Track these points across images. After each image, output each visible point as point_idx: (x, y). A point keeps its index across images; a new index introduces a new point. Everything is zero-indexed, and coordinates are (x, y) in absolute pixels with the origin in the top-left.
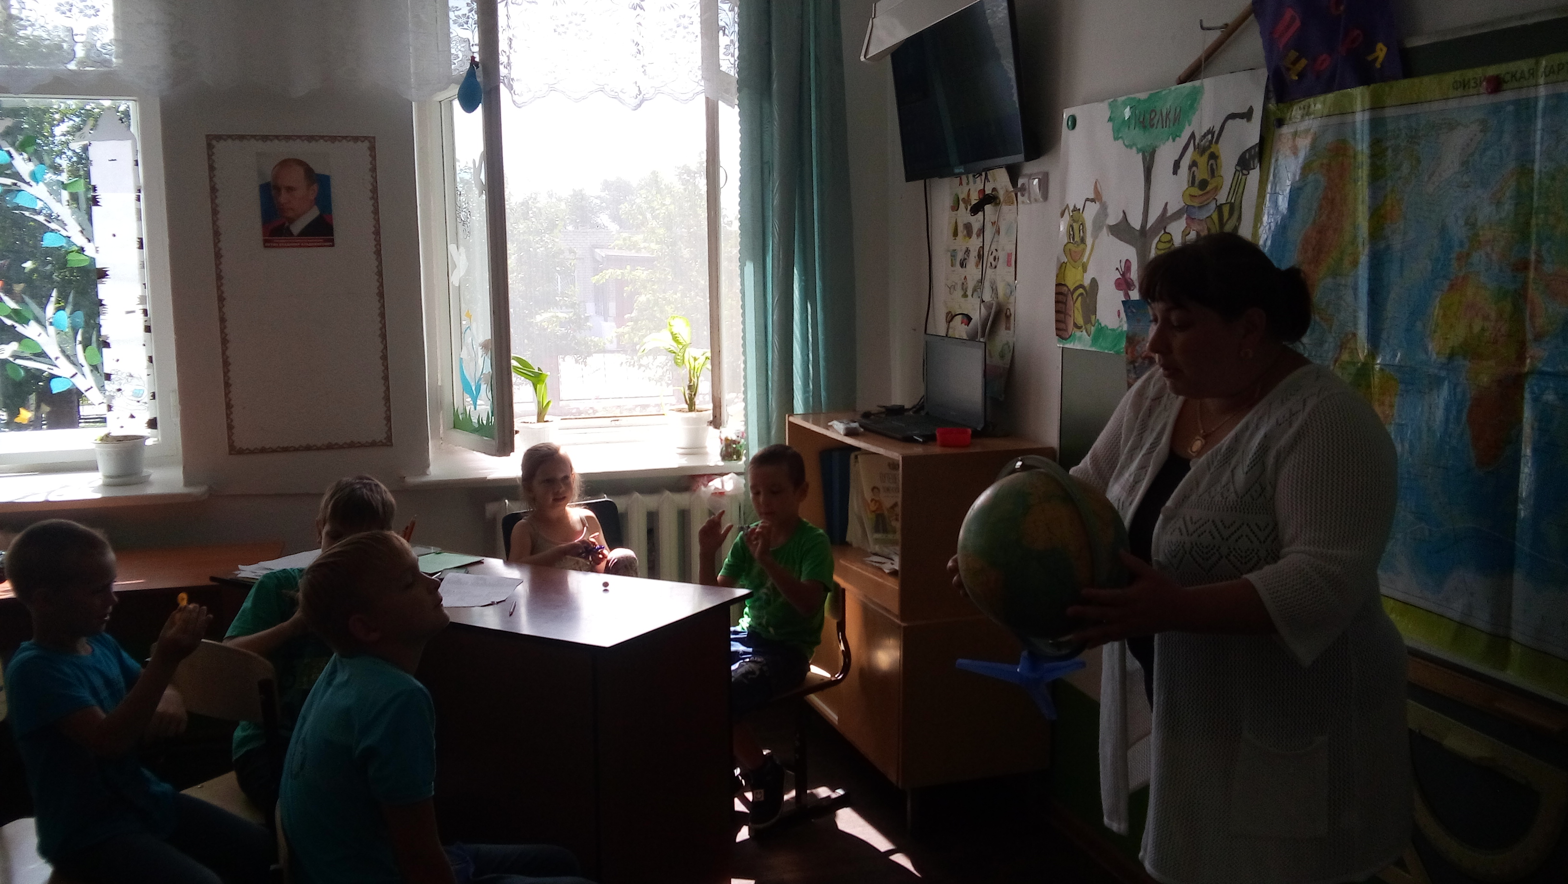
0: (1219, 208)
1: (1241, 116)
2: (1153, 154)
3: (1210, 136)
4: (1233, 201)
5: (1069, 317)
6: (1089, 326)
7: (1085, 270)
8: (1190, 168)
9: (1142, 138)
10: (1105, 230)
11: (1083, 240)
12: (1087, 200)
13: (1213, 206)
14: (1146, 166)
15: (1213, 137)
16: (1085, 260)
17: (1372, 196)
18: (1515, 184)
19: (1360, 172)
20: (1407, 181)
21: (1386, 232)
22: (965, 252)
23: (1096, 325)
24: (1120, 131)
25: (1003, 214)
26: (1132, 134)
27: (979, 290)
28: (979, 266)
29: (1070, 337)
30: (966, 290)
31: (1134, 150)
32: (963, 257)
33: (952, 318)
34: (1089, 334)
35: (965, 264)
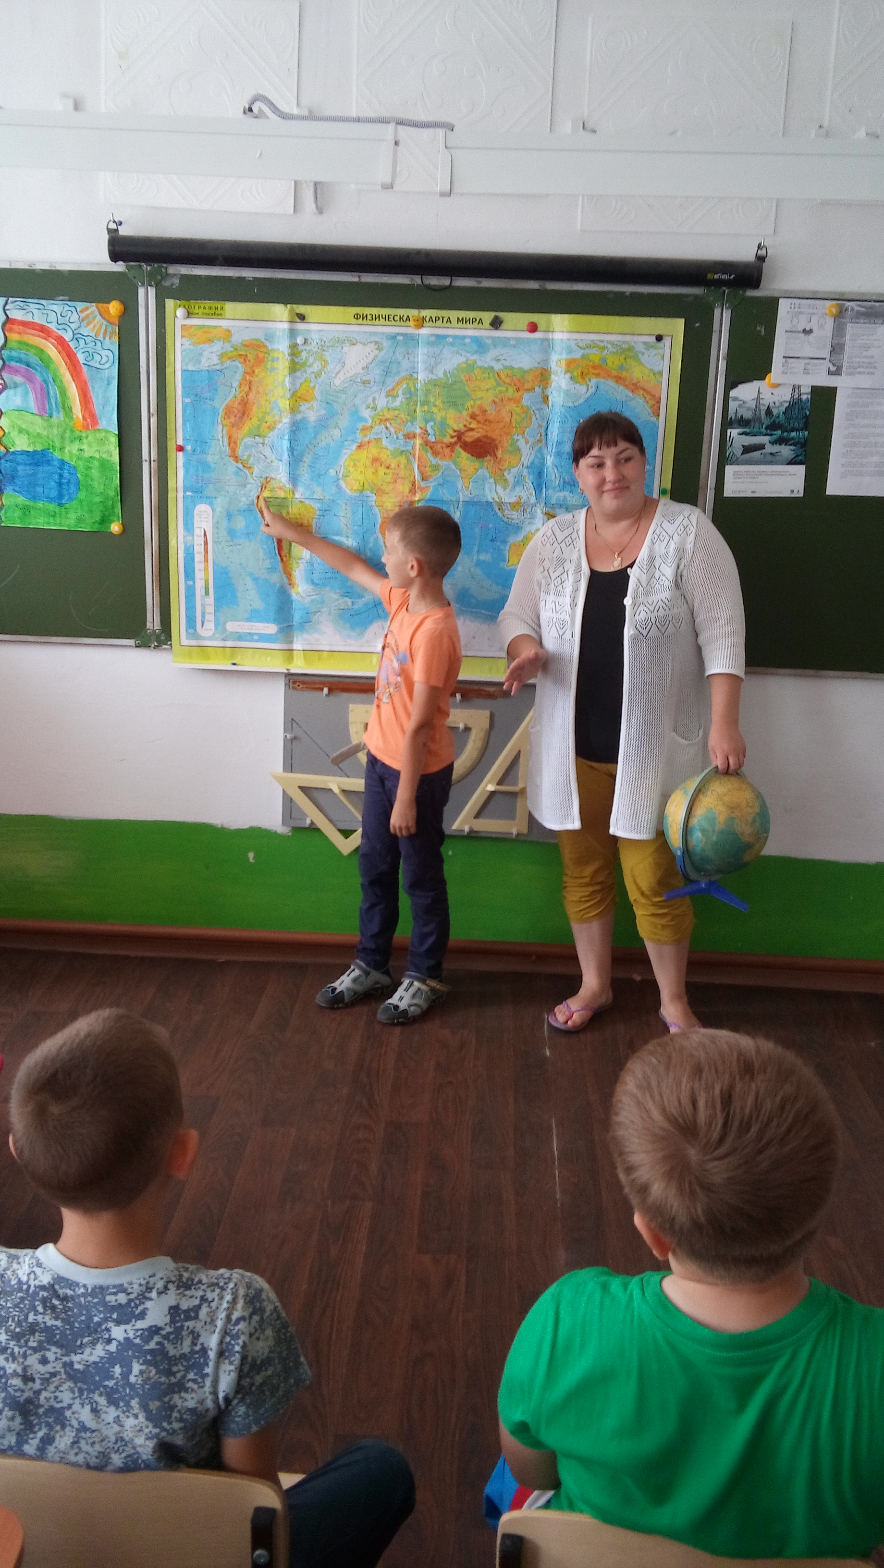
17: (293, 383)
18: (405, 386)
19: (275, 364)
20: (318, 375)
21: (302, 408)
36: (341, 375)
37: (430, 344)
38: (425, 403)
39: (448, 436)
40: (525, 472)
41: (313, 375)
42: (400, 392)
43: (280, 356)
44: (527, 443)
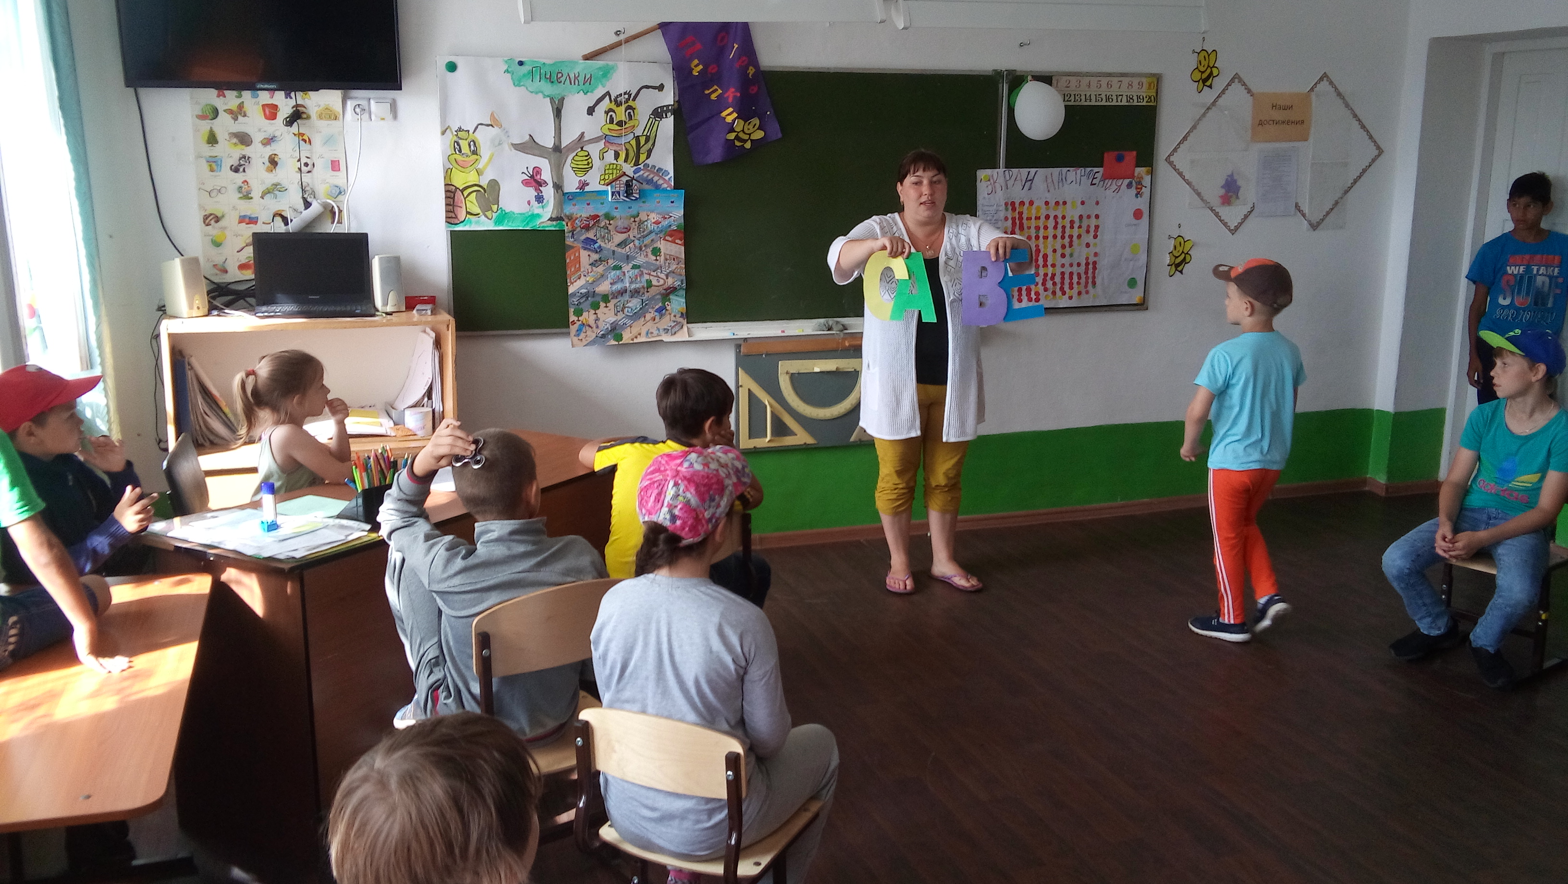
2: (563, 99)
5: (459, 208)
6: (489, 214)
7: (479, 173)
9: (548, 88)
10: (506, 147)
11: (475, 153)
12: (481, 124)
14: (556, 107)
16: (480, 166)
22: (240, 159)
23: (499, 211)
24: (520, 81)
25: (317, 129)
26: (537, 84)
27: (277, 192)
28: (274, 171)
29: (462, 222)
30: (249, 193)
31: (541, 95)
32: (236, 164)
33: (217, 220)
34: (489, 219)
35: (241, 169)
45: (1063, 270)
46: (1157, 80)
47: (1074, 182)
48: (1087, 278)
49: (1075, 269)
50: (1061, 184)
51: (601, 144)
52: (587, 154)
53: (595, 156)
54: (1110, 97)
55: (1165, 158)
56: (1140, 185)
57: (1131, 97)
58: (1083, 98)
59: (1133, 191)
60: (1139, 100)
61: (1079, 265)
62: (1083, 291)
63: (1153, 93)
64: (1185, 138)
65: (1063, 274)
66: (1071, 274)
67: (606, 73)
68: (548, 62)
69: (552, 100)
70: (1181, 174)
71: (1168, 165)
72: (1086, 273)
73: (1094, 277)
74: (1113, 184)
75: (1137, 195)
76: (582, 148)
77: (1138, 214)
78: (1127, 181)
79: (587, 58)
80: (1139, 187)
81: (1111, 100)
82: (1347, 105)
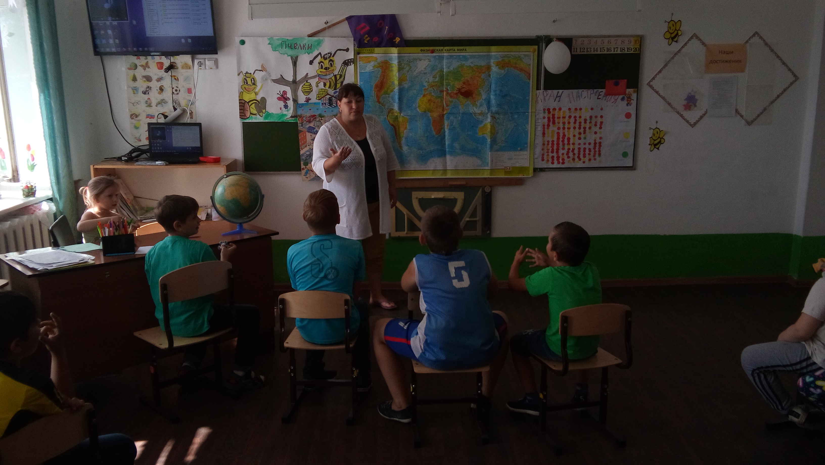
0: (335, 76)
1: (344, 50)
2: (297, 57)
3: (329, 55)
4: (341, 74)
5: (247, 111)
6: (261, 114)
7: (256, 94)
8: (319, 63)
9: (290, 52)
10: (269, 81)
11: (254, 84)
12: (257, 70)
13: (332, 75)
14: (293, 61)
15: (331, 54)
16: (257, 90)
17: (399, 75)
18: (439, 74)
19: (393, 69)
20: (408, 71)
21: (403, 84)
22: (147, 88)
23: (266, 113)
24: (276, 48)
25: (181, 73)
26: (284, 50)
27: (163, 104)
28: (161, 94)
29: (248, 118)
30: (150, 104)
31: (286, 55)
32: (145, 90)
33: (137, 116)
34: (261, 116)
35: (147, 93)
36: (416, 71)
37: (448, 59)
38: (446, 79)
39: (455, 91)
40: (483, 101)
41: (406, 72)
42: (438, 76)
43: (395, 65)
44: (484, 91)
45: (579, 146)
46: (641, 39)
47: (587, 97)
48: (595, 151)
49: (587, 146)
50: (578, 99)
51: (317, 79)
52: (310, 84)
53: (314, 85)
54: (610, 49)
55: (647, 83)
56: (629, 98)
57: (623, 48)
58: (592, 50)
59: (625, 102)
60: (629, 50)
61: (590, 144)
62: (592, 158)
63: (637, 46)
64: (660, 72)
65: (579, 149)
66: (585, 149)
67: (319, 43)
68: (289, 38)
69: (292, 58)
70: (657, 92)
71: (649, 88)
72: (595, 148)
73: (599, 151)
74: (613, 98)
75: (627, 105)
76: (307, 82)
77: (628, 116)
78: (621, 97)
79: (310, 36)
80: (629, 100)
81: (610, 51)
82: (772, 50)
